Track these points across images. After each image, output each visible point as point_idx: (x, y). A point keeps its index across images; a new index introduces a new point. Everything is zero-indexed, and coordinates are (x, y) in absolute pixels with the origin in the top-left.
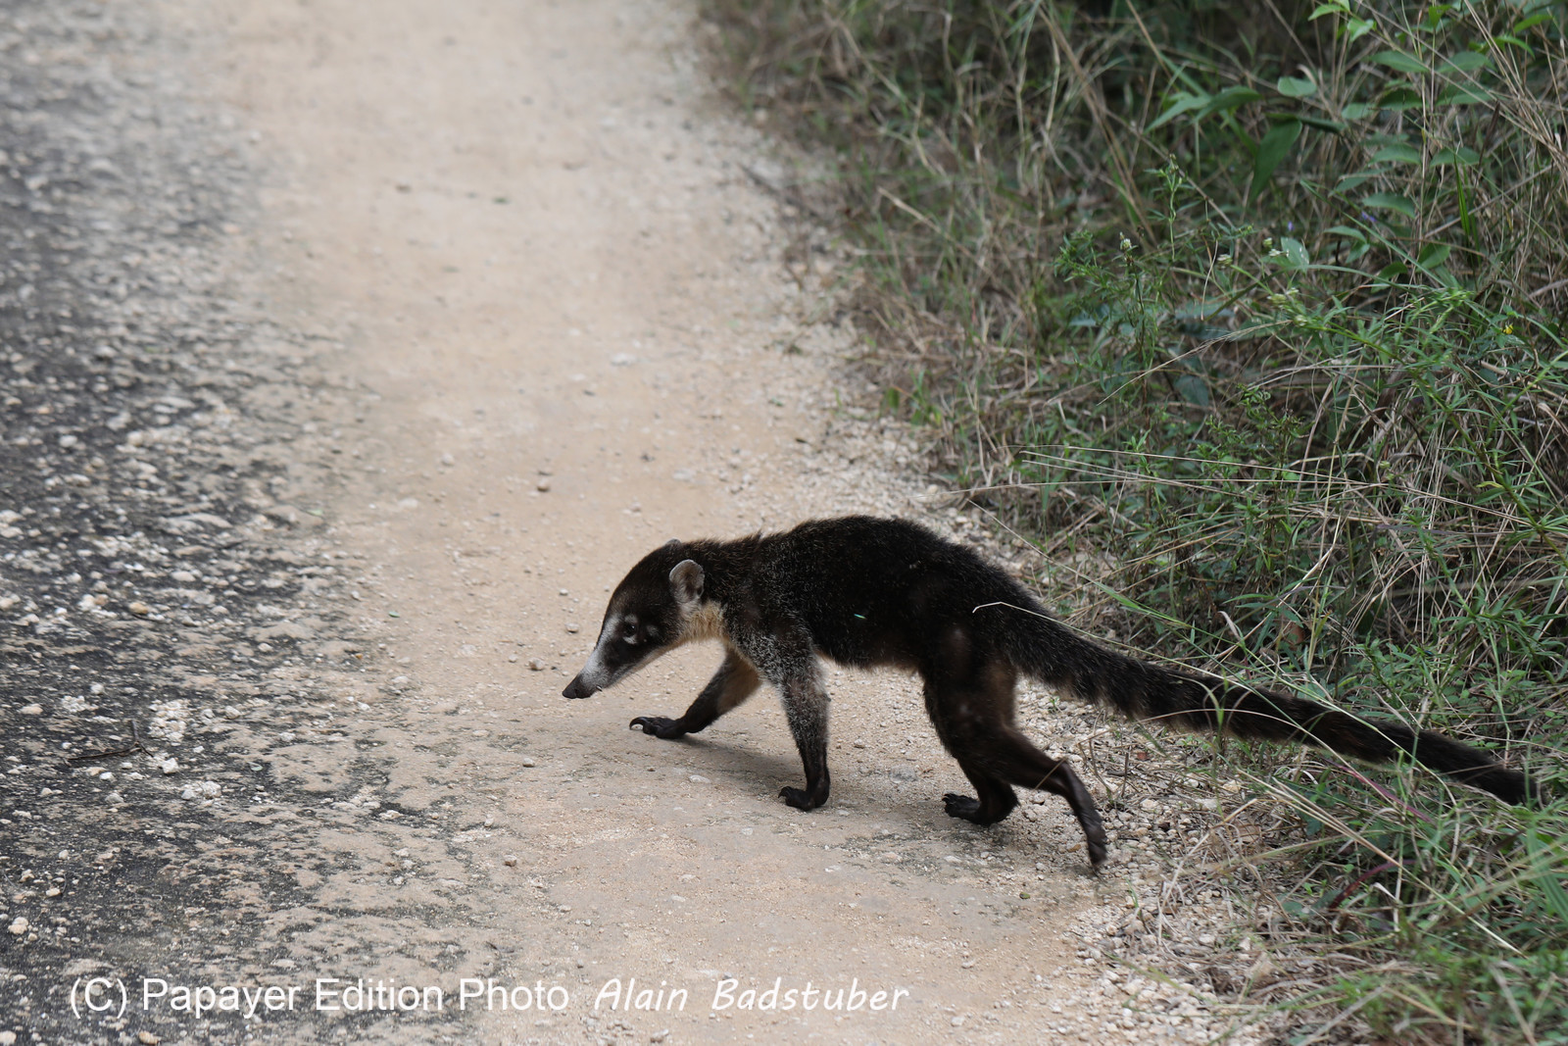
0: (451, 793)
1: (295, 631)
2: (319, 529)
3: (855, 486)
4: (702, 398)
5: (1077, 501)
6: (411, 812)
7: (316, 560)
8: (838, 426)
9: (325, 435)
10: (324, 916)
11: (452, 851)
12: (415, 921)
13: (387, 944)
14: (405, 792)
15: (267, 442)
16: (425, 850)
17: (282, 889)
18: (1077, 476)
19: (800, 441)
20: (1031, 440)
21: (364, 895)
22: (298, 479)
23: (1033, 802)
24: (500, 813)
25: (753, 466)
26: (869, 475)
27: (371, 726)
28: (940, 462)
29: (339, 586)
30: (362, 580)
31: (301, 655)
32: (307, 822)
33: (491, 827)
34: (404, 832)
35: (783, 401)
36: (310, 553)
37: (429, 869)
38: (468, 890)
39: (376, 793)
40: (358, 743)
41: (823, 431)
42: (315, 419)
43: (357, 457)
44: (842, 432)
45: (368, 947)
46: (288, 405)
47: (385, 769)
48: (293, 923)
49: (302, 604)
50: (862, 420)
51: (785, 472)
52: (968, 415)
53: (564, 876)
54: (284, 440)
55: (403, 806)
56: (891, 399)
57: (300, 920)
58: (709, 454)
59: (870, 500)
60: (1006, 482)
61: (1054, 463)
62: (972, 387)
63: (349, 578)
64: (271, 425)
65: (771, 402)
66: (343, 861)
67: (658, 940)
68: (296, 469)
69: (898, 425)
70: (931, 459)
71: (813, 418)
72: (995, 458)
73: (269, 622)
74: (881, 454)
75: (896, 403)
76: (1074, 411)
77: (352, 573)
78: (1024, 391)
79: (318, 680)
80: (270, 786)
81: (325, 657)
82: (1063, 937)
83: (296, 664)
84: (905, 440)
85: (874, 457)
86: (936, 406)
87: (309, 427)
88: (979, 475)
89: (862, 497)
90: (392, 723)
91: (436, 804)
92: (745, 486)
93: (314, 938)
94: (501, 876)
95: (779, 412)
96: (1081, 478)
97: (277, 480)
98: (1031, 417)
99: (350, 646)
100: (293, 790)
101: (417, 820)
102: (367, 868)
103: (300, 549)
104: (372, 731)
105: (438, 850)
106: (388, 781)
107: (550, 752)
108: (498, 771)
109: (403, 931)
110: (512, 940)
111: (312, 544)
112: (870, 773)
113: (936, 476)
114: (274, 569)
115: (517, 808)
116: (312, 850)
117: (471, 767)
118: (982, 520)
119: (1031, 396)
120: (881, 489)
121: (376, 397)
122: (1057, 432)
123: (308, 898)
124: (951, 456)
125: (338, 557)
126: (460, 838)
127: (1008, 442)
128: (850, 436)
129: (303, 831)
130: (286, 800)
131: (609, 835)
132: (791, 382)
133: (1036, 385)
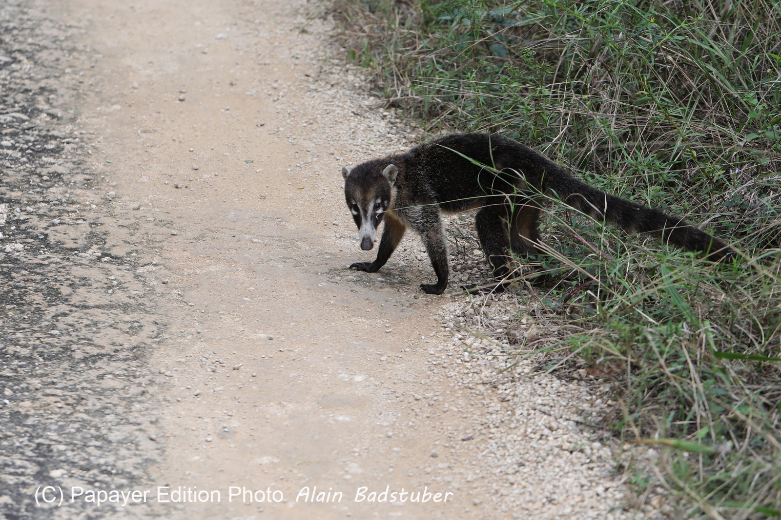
0: (136, 248)
1: (60, 170)
2: (73, 120)
3: (334, 98)
4: (260, 55)
5: (442, 104)
6: (116, 258)
7: (71, 135)
8: (326, 68)
9: (76, 74)
10: (74, 309)
11: (136, 277)
12: (118, 311)
13: (105, 322)
14: (113, 248)
15: (47, 78)
16: (123, 276)
17: (54, 296)
18: (442, 92)
19: (307, 76)
20: (420, 75)
21: (93, 298)
22: (62, 96)
23: (420, 251)
24: (160, 258)
25: (284, 88)
26: (341, 92)
27: (97, 216)
28: (375, 85)
29: (82, 147)
30: (93, 144)
31: (63, 181)
32: (66, 263)
33: (155, 265)
34: (113, 268)
35: (299, 56)
36: (68, 132)
37: (125, 285)
38: (144, 296)
39: (100, 249)
40: (91, 224)
41: (318, 70)
42: (71, 67)
43: (91, 85)
44: (328, 71)
45: (95, 324)
46: (57, 60)
47: (104, 237)
48: (58, 312)
49: (64, 156)
50: (337, 65)
51: (300, 91)
52: (389, 63)
53: (191, 288)
54: (55, 77)
55: (113, 255)
56: (351, 55)
57: (62, 311)
58: (263, 82)
59: (341, 104)
60: (408, 95)
61: (431, 86)
62: (391, 49)
63: (87, 144)
64: (50, 70)
65: (293, 57)
66: (83, 282)
67: (237, 319)
68: (61, 91)
69: (355, 68)
70: (371, 84)
71: (314, 65)
72: (402, 83)
73: (48, 165)
74: (347, 82)
75: (354, 57)
76: (441, 60)
77: (89, 141)
78: (416, 51)
79: (72, 193)
80: (48, 246)
81: (75, 183)
82: (435, 317)
83: (62, 186)
84: (358, 75)
85: (343, 83)
86: (373, 58)
87: (68, 70)
88: (394, 92)
89: (337, 103)
90: (107, 214)
91: (129, 254)
92: (280, 98)
93: (69, 320)
94: (160, 289)
95: (297, 62)
96: (444, 93)
97: (52, 96)
98: (420, 63)
99: (87, 177)
100: (59, 248)
101: (119, 261)
102: (95, 285)
103: (63, 130)
104: (98, 218)
105: (129, 276)
106: (105, 243)
107: (185, 228)
108: (159, 238)
109: (112, 316)
110: (165, 320)
111: (69, 127)
112: (341, 237)
113: (373, 92)
114: (51, 139)
115: (168, 255)
116: (68, 277)
117: (146, 236)
118: (396, 114)
119: (420, 53)
120: (347, 99)
121: (101, 56)
122: (432, 71)
123: (66, 300)
124: (381, 83)
125: (81, 134)
126: (140, 270)
127: (409, 76)
128: (332, 73)
129: (64, 267)
130: (56, 252)
131: (213, 268)
132: (303, 47)
133: (422, 48)
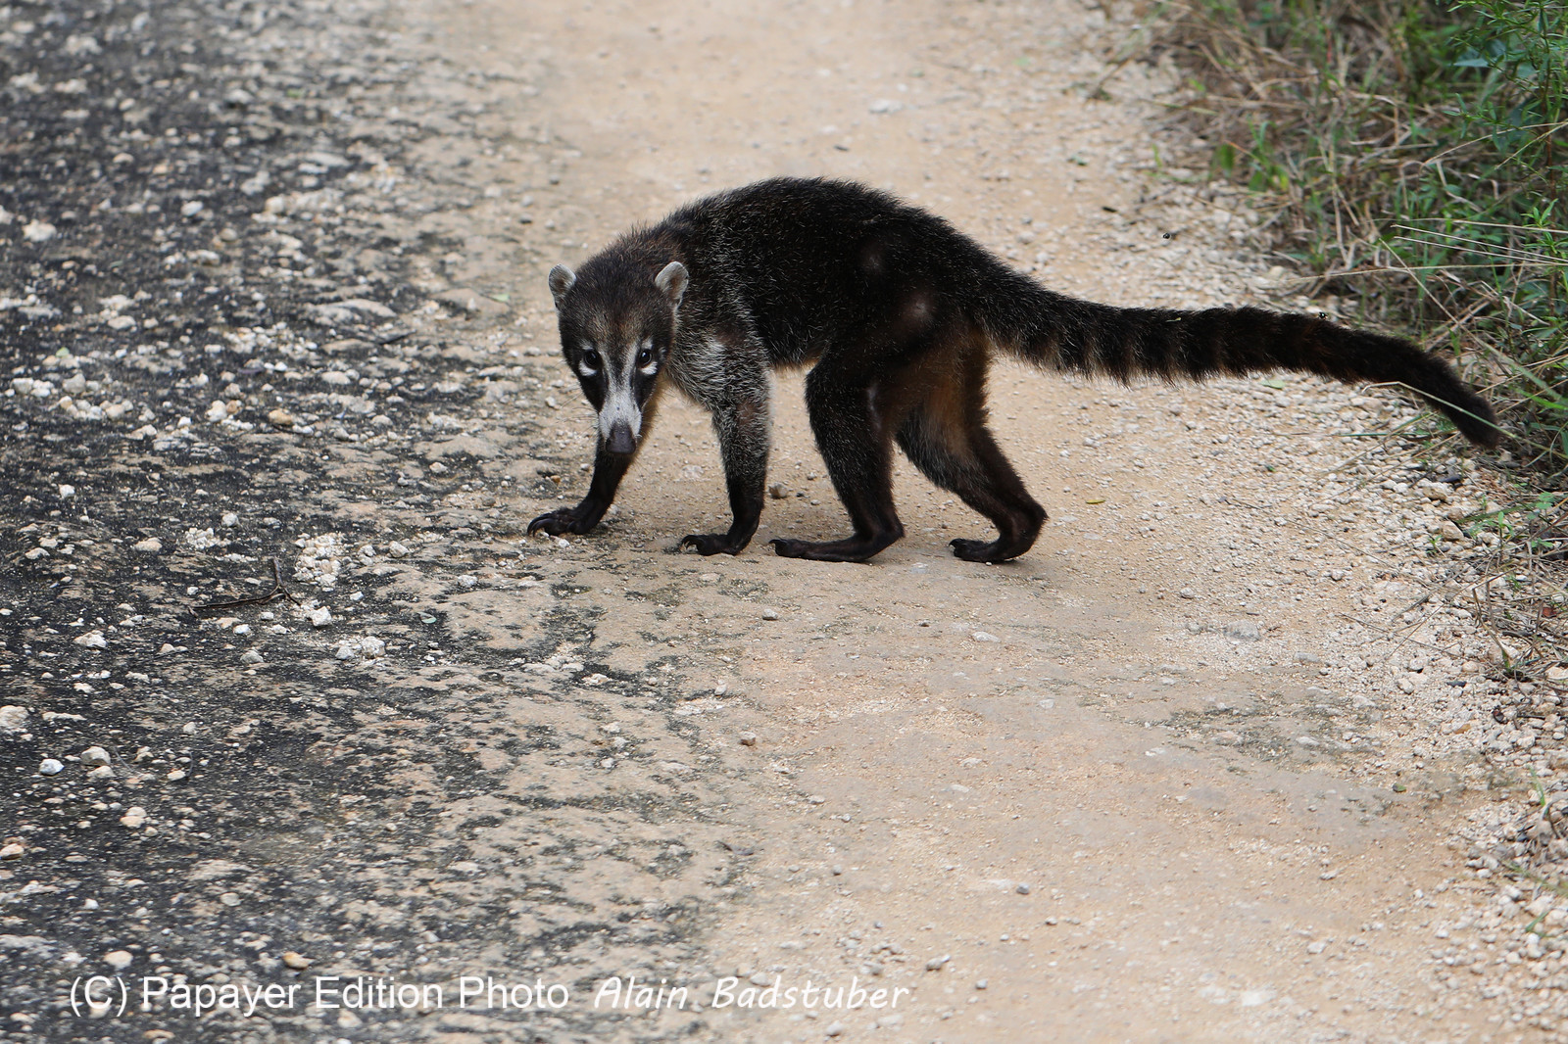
0: (672, 652)
1: (475, 447)
2: (505, 319)
3: (1179, 268)
4: (984, 155)
5: (1462, 288)
6: (622, 676)
7: (501, 357)
8: (1157, 190)
9: (512, 201)
10: (515, 807)
11: (674, 726)
12: (629, 814)
13: (594, 843)
14: (614, 651)
15: (439, 209)
16: (640, 724)
17: (462, 772)
18: (1460, 257)
19: (1108, 210)
20: (1403, 211)
21: (564, 782)
22: (478, 255)
23: (1409, 669)
24: (734, 678)
25: (1049, 241)
26: (1196, 252)
27: (572, 568)
28: (1286, 236)
29: (530, 390)
30: (559, 383)
31: (482, 477)
32: (492, 688)
33: (723, 696)
34: (614, 701)
35: (1085, 160)
36: (494, 349)
37: (645, 748)
38: (695, 776)
39: (579, 652)
40: (555, 589)
41: (1137, 198)
42: (499, 181)
43: (552, 229)
44: (1162, 198)
45: (570, 847)
46: (465, 163)
47: (589, 622)
48: (475, 815)
49: (484, 413)
50: (1185, 183)
51: (1091, 249)
52: (1322, 178)
53: (815, 758)
54: (460, 207)
55: (612, 668)
56: (1223, 158)
57: (484, 812)
58: (994, 226)
59: (1198, 285)
60: (1371, 263)
61: (1431, 239)
62: (1326, 142)
63: (542, 380)
64: (444, 188)
65: (1071, 161)
66: (538, 738)
67: (934, 840)
68: (475, 244)
69: (1232, 190)
70: (1275, 233)
71: (1125, 181)
72: (1357, 233)
73: (443, 436)
74: (1211, 227)
75: (1230, 163)
76: (1457, 173)
77: (547, 375)
78: (1393, 148)
79: (505, 509)
80: (446, 643)
81: (513, 480)
82: (1448, 841)
83: (477, 489)
84: (1241, 209)
85: (1202, 230)
86: (1280, 167)
87: (492, 191)
88: (1335, 254)
89: (1187, 281)
90: (597, 563)
91: (653, 667)
92: (1039, 266)
93: (503, 835)
94: (736, 758)
95: (1082, 173)
96: (1467, 259)
97: (452, 257)
98: (1402, 180)
99: (545, 466)
100: (474, 648)
101: (630, 686)
102: (568, 747)
103: (480, 343)
104: (574, 573)
105: (657, 724)
106: (593, 637)
107: (798, 602)
108: (731, 626)
109: (614, 827)
110: (750, 839)
111: (496, 338)
112: (1201, 630)
113: (1281, 254)
114: (450, 369)
115: (755, 671)
116: (498, 724)
117: (697, 621)
118: (1340, 311)
119: (1403, 154)
120: (1212, 270)
121: (576, 153)
122: (1435, 201)
123: (494, 784)
124: (1300, 230)
125: (528, 354)
126: (684, 710)
127: (1372, 212)
128: (1172, 204)
129: (487, 700)
130: (466, 660)
131: (872, 707)
132: (1097, 136)
133: (1408, 141)
